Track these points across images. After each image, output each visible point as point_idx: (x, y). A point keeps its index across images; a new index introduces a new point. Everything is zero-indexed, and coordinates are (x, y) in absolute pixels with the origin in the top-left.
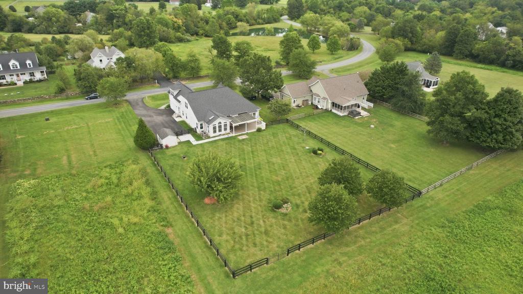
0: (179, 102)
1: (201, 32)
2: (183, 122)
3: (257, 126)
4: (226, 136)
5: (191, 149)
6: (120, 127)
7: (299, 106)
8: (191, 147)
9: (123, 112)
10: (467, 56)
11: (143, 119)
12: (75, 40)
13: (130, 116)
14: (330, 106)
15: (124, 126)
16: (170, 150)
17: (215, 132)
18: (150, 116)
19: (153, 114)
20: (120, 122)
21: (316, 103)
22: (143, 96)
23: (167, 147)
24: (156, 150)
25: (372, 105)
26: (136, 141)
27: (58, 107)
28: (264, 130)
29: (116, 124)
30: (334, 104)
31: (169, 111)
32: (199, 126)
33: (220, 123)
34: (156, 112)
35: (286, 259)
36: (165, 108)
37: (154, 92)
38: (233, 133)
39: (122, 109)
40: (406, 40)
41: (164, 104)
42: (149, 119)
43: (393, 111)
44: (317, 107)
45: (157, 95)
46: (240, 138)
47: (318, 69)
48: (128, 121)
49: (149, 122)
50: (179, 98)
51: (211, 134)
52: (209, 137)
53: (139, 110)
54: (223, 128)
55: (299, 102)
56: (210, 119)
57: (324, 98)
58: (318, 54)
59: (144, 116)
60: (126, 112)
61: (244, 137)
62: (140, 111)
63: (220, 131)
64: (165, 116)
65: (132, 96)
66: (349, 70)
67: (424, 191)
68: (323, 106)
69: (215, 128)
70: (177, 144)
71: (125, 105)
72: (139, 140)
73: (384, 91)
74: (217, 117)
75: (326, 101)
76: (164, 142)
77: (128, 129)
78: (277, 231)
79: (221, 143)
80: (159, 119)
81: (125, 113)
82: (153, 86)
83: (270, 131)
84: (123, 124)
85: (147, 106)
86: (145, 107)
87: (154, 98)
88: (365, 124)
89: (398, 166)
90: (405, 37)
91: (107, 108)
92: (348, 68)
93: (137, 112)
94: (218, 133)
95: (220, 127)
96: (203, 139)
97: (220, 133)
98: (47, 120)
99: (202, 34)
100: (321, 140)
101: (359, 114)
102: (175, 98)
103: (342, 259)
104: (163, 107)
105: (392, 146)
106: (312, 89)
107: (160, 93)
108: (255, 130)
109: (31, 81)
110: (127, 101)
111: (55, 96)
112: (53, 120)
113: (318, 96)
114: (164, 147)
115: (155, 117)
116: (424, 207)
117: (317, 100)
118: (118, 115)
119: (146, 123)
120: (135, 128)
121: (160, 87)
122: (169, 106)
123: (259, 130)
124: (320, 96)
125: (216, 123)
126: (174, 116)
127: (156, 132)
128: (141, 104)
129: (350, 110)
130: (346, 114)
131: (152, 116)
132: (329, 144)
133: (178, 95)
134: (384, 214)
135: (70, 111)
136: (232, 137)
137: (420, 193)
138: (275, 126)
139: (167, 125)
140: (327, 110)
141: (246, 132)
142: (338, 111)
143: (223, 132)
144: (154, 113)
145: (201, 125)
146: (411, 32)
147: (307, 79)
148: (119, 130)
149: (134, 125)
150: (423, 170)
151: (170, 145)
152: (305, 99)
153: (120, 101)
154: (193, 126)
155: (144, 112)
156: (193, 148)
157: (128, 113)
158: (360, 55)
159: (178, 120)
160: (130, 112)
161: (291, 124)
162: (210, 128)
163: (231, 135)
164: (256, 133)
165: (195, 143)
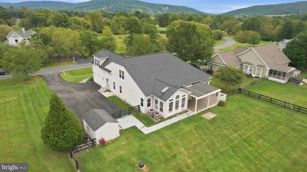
0: (109, 71)
2: (115, 97)
3: (219, 99)
4: (184, 116)
6: (25, 109)
8: (144, 139)
9: (33, 89)
11: (59, 95)
13: (43, 92)
14: (267, 75)
15: (32, 107)
16: (108, 148)
17: (171, 109)
18: (69, 92)
19: (72, 90)
20: (26, 101)
21: (247, 71)
22: (60, 71)
23: (103, 142)
24: (83, 152)
26: (46, 137)
29: (20, 105)
31: (94, 86)
32: (145, 103)
33: (178, 97)
34: (77, 86)
36: (87, 82)
37: (71, 68)
38: (194, 111)
39: (34, 85)
41: (85, 78)
42: (67, 95)
45: (76, 70)
46: (207, 117)
48: (39, 100)
49: (68, 99)
50: (107, 67)
51: (166, 113)
52: (162, 119)
53: (55, 85)
54: (180, 104)
56: (163, 91)
57: (260, 66)
59: (61, 92)
60: (38, 88)
62: (56, 87)
63: (177, 108)
64: (88, 91)
65: (48, 71)
69: (171, 105)
70: (118, 135)
71: (38, 81)
72: (51, 136)
74: (174, 88)
75: (262, 69)
76: (98, 135)
77: (36, 112)
80: (81, 95)
81: (36, 90)
82: (70, 63)
84: (31, 104)
85: (64, 80)
86: (63, 82)
87: (72, 73)
93: (52, 87)
94: (174, 111)
95: (177, 103)
96: (155, 123)
97: (177, 112)
102: (103, 67)
104: (84, 81)
106: (240, 57)
107: (78, 68)
108: (217, 104)
110: (40, 76)
113: (250, 64)
114: (98, 143)
115: (75, 93)
117: (249, 68)
118: (27, 92)
119: (64, 102)
120: (47, 109)
121: (78, 64)
122: (92, 79)
123: (221, 104)
124: (252, 65)
125: (173, 97)
126: (101, 91)
127: (81, 116)
128: (57, 79)
129: (290, 77)
131: (73, 93)
133: (106, 63)
136: (194, 116)
139: (93, 103)
140: (263, 79)
141: (208, 107)
144: (74, 87)
145: (149, 100)
148: (23, 113)
149: (46, 105)
151: (107, 139)
153: (32, 77)
154: (134, 102)
155: (61, 87)
156: (148, 141)
157: (41, 88)
159: (107, 95)
160: (43, 88)
161: (249, 95)
162: (166, 105)
163: (191, 113)
164: (221, 108)
165: (147, 130)
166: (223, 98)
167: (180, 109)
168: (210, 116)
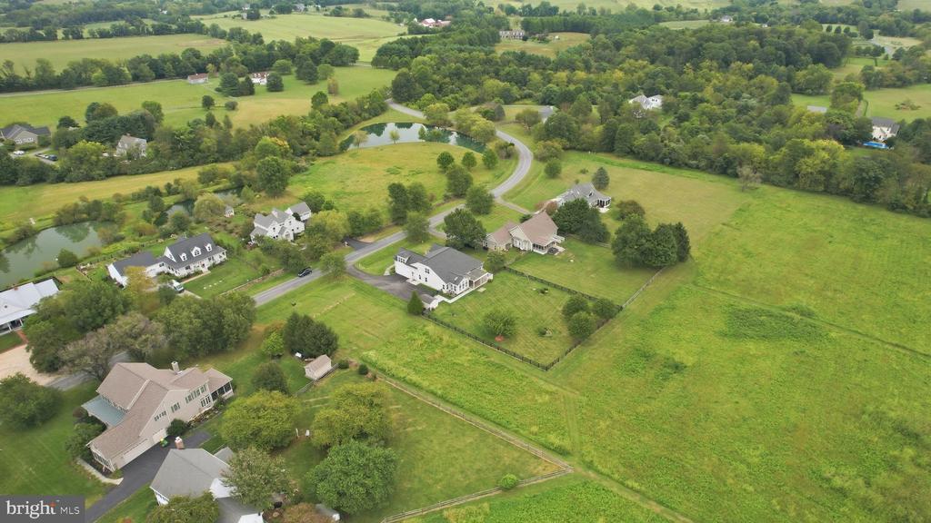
0: (415, 268)
1: (312, 152)
2: (422, 285)
3: (488, 278)
4: (468, 292)
5: (453, 307)
6: (371, 299)
7: (505, 251)
8: (450, 306)
10: (628, 153)
13: (366, 287)
14: (531, 247)
17: (460, 289)
20: (364, 295)
21: (517, 245)
25: (563, 239)
27: (284, 290)
28: (493, 280)
29: (363, 297)
30: (535, 245)
31: (400, 278)
32: (446, 287)
33: (463, 282)
34: (382, 278)
35: (566, 357)
36: (391, 274)
37: (355, 256)
38: (473, 288)
40: (564, 140)
42: (388, 287)
43: (582, 241)
44: (519, 250)
46: (480, 291)
49: (391, 290)
50: (412, 265)
51: (458, 292)
52: (456, 295)
56: (455, 280)
57: (525, 241)
64: (399, 282)
66: (519, 192)
67: (624, 306)
68: (525, 248)
70: (438, 305)
74: (461, 277)
75: (527, 243)
78: (552, 346)
79: (470, 298)
80: (397, 286)
83: (498, 280)
84: (370, 296)
88: (565, 260)
90: (562, 136)
92: (518, 190)
94: (462, 290)
95: (463, 285)
96: (454, 297)
99: (314, 154)
100: (542, 281)
101: (557, 250)
102: (408, 264)
103: (594, 351)
104: (387, 273)
105: (593, 276)
108: (487, 282)
109: (214, 265)
114: (432, 310)
116: (626, 317)
117: (518, 243)
118: (352, 287)
121: (355, 250)
123: (490, 281)
124: (520, 240)
125: (461, 283)
126: (409, 281)
129: (549, 248)
130: (547, 252)
132: (549, 284)
133: (410, 262)
134: (606, 325)
136: (473, 291)
137: (622, 308)
138: (499, 274)
140: (530, 252)
141: (481, 284)
142: (539, 250)
146: (568, 130)
147: (487, 214)
151: (434, 308)
154: (438, 287)
157: (361, 284)
158: (520, 165)
159: (415, 283)
161: (510, 270)
162: (458, 287)
163: (471, 290)
164: (489, 284)
165: (450, 301)
166: (491, 277)
167: (465, 288)
168: (482, 290)
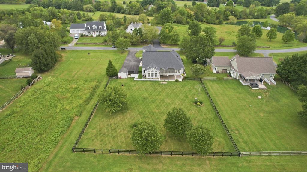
1: (204, 20)
3: (177, 78)
7: (218, 72)
8: (131, 81)
9: (121, 57)
12: (129, 18)
13: (122, 59)
14: (238, 77)
17: (149, 76)
18: (130, 61)
20: (115, 61)
22: (139, 50)
24: (114, 78)
25: (275, 82)
28: (181, 82)
30: (241, 76)
33: (153, 71)
35: (108, 155)
38: (159, 79)
39: (123, 55)
44: (230, 76)
46: (162, 83)
47: (257, 51)
48: (119, 62)
49: (127, 64)
51: (147, 76)
52: (146, 78)
53: (129, 57)
54: (154, 75)
55: (220, 70)
56: (148, 68)
57: (236, 70)
58: (273, 42)
61: (164, 83)
63: (153, 76)
68: (234, 76)
69: (149, 74)
70: (126, 78)
71: (126, 53)
73: (289, 74)
74: (152, 67)
75: (236, 72)
76: (120, 75)
83: (184, 82)
86: (134, 56)
88: (256, 94)
89: (248, 130)
91: (117, 53)
93: (127, 58)
94: (151, 77)
96: (142, 79)
97: (153, 77)
98: (89, 54)
99: (205, 22)
100: (209, 97)
101: (258, 86)
104: (141, 58)
105: (262, 115)
106: (232, 62)
108: (175, 80)
109: (99, 36)
110: (129, 51)
111: (102, 44)
112: (91, 54)
113: (234, 68)
114: (119, 78)
115: (132, 62)
117: (232, 71)
118: (118, 58)
123: (177, 81)
125: (151, 71)
128: (133, 54)
129: (252, 82)
130: (248, 84)
132: (211, 100)
134: (197, 157)
135: (101, 52)
136: (158, 81)
138: (190, 81)
139: (133, 67)
141: (168, 80)
142: (242, 81)
143: (154, 77)
144: (134, 59)
145: (144, 70)
150: (267, 139)
151: (122, 78)
152: (224, 68)
153: (125, 51)
160: (124, 57)
162: (146, 73)
165: (136, 79)
